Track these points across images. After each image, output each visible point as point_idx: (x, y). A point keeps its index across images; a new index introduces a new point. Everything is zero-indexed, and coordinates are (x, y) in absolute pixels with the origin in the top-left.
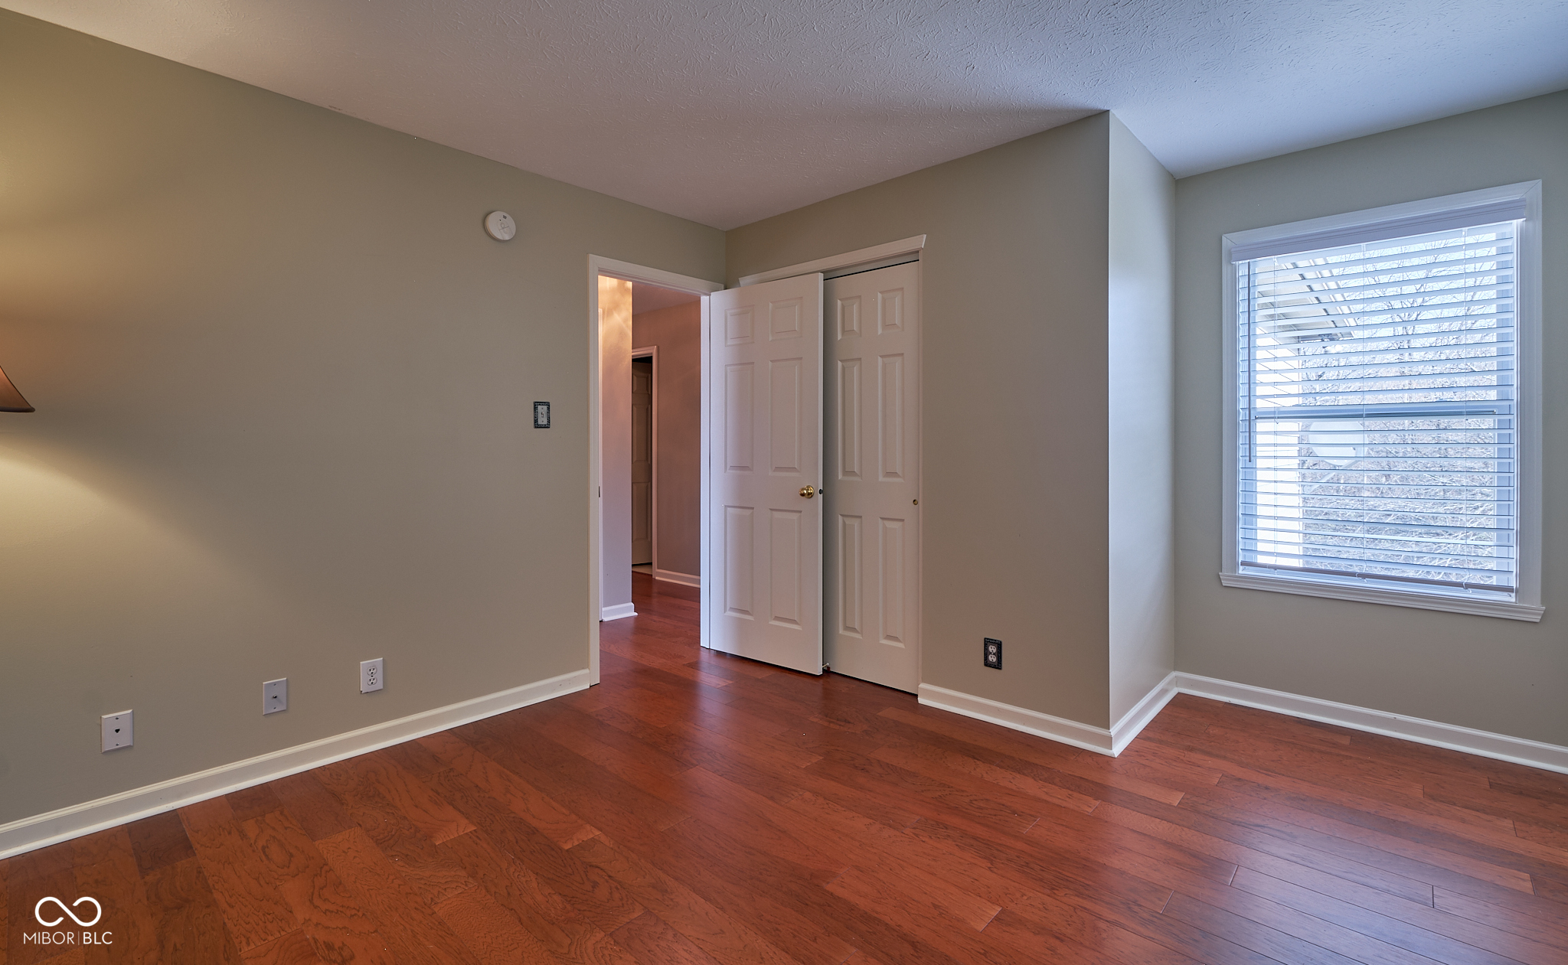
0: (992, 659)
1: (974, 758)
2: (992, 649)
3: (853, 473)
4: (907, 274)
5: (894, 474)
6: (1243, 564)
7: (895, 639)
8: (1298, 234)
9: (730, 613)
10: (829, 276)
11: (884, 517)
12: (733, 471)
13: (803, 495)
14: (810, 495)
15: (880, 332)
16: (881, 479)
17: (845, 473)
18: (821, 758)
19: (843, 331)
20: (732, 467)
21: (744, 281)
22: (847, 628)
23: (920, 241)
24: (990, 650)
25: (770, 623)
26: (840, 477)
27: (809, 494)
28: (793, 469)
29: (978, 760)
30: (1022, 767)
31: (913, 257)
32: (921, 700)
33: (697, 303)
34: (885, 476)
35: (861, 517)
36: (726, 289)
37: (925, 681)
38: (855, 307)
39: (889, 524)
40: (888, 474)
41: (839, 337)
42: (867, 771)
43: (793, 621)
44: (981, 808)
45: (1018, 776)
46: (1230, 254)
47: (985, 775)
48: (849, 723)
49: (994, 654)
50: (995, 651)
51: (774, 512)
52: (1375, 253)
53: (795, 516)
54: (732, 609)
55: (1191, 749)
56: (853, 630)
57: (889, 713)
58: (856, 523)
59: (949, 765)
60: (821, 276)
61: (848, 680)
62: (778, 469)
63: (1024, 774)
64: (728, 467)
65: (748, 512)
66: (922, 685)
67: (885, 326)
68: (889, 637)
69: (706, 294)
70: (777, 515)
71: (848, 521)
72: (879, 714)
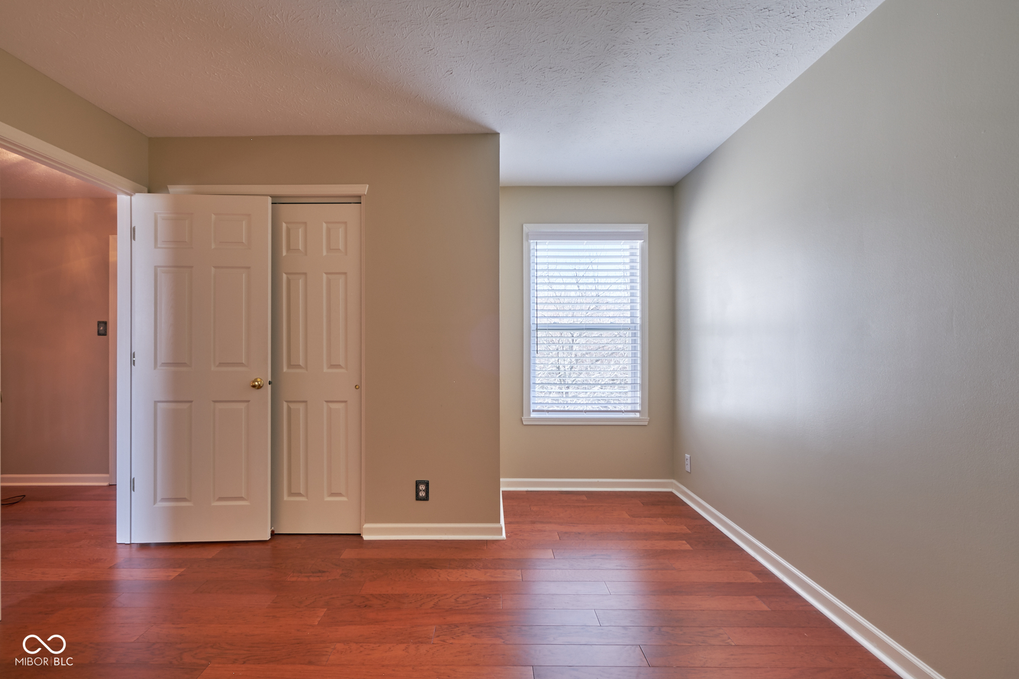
0: (422, 494)
1: (432, 568)
2: (422, 487)
3: (299, 366)
4: (350, 212)
5: (338, 366)
6: (534, 411)
7: (339, 495)
8: (559, 231)
9: (160, 504)
10: (277, 201)
11: (329, 400)
12: (166, 368)
13: (254, 386)
14: (259, 387)
15: (325, 253)
16: (325, 370)
17: (290, 366)
18: (325, 610)
19: (289, 249)
20: (164, 364)
21: (174, 189)
22: (291, 494)
23: (363, 189)
24: (421, 488)
25: (213, 504)
26: (285, 369)
27: (259, 385)
28: (241, 364)
29: (436, 569)
30: (465, 564)
31: (357, 200)
32: (366, 537)
33: (114, 199)
34: (329, 368)
35: (306, 402)
36: (149, 192)
37: (367, 521)
38: (301, 231)
39: (334, 406)
40: (332, 366)
41: (284, 253)
42: (370, 607)
43: (241, 498)
44: (465, 602)
45: (467, 571)
46: (527, 235)
47: (449, 578)
48: (324, 572)
49: (424, 491)
50: (424, 488)
51: (216, 404)
52: (590, 247)
53: (242, 406)
54: (163, 500)
55: (533, 522)
56: (299, 494)
57: (348, 554)
58: (301, 407)
59: (422, 579)
60: (270, 200)
61: (299, 537)
62: (221, 364)
63: (469, 568)
64: (159, 364)
65: (185, 406)
66: (366, 526)
67: (329, 249)
68: (333, 494)
69: (127, 194)
70: (220, 406)
71: (292, 406)
72: (341, 557)
